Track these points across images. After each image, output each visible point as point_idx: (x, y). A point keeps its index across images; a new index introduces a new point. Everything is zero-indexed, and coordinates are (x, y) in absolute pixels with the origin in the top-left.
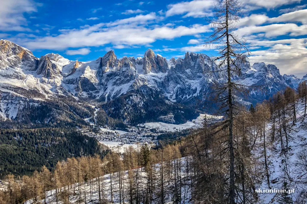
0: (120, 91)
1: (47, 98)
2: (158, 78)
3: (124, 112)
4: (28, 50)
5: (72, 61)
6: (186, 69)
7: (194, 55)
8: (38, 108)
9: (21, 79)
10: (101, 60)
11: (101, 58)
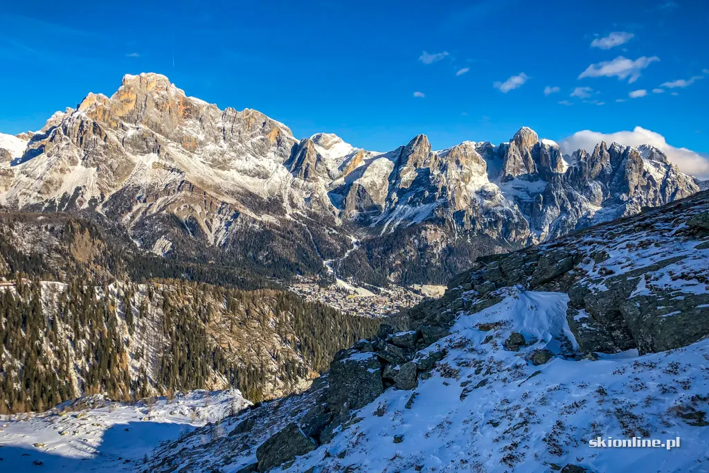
0: (414, 216)
1: (288, 217)
2: (528, 192)
3: (395, 259)
4: (285, 126)
5: (356, 149)
6: (591, 182)
7: (617, 149)
8: (257, 234)
9: (263, 178)
10: (402, 152)
11: (404, 147)
